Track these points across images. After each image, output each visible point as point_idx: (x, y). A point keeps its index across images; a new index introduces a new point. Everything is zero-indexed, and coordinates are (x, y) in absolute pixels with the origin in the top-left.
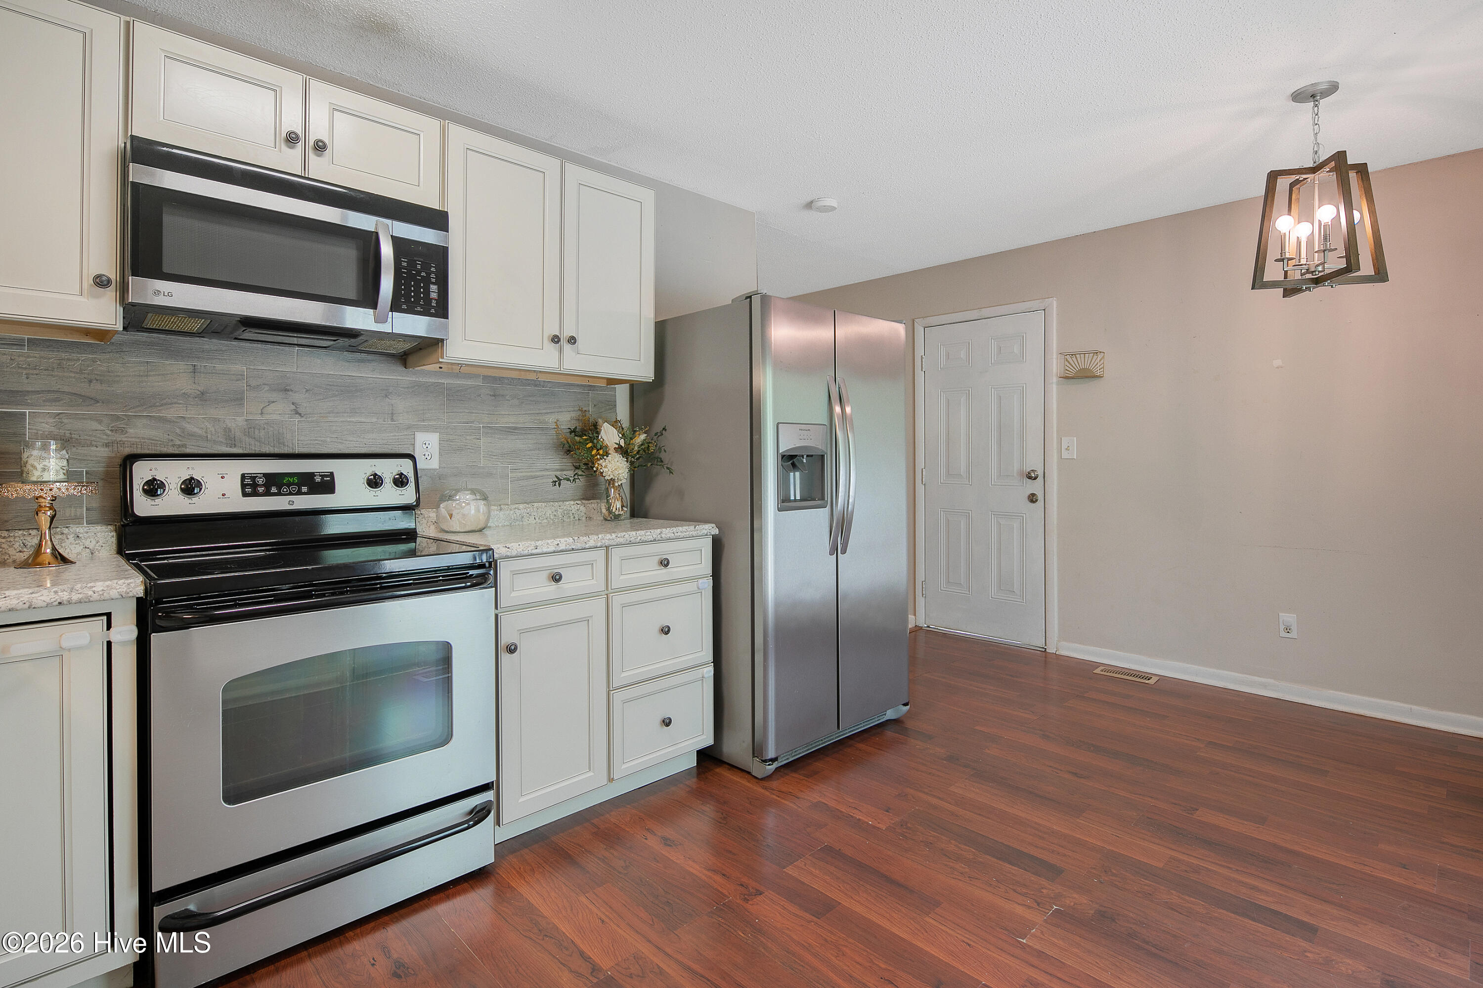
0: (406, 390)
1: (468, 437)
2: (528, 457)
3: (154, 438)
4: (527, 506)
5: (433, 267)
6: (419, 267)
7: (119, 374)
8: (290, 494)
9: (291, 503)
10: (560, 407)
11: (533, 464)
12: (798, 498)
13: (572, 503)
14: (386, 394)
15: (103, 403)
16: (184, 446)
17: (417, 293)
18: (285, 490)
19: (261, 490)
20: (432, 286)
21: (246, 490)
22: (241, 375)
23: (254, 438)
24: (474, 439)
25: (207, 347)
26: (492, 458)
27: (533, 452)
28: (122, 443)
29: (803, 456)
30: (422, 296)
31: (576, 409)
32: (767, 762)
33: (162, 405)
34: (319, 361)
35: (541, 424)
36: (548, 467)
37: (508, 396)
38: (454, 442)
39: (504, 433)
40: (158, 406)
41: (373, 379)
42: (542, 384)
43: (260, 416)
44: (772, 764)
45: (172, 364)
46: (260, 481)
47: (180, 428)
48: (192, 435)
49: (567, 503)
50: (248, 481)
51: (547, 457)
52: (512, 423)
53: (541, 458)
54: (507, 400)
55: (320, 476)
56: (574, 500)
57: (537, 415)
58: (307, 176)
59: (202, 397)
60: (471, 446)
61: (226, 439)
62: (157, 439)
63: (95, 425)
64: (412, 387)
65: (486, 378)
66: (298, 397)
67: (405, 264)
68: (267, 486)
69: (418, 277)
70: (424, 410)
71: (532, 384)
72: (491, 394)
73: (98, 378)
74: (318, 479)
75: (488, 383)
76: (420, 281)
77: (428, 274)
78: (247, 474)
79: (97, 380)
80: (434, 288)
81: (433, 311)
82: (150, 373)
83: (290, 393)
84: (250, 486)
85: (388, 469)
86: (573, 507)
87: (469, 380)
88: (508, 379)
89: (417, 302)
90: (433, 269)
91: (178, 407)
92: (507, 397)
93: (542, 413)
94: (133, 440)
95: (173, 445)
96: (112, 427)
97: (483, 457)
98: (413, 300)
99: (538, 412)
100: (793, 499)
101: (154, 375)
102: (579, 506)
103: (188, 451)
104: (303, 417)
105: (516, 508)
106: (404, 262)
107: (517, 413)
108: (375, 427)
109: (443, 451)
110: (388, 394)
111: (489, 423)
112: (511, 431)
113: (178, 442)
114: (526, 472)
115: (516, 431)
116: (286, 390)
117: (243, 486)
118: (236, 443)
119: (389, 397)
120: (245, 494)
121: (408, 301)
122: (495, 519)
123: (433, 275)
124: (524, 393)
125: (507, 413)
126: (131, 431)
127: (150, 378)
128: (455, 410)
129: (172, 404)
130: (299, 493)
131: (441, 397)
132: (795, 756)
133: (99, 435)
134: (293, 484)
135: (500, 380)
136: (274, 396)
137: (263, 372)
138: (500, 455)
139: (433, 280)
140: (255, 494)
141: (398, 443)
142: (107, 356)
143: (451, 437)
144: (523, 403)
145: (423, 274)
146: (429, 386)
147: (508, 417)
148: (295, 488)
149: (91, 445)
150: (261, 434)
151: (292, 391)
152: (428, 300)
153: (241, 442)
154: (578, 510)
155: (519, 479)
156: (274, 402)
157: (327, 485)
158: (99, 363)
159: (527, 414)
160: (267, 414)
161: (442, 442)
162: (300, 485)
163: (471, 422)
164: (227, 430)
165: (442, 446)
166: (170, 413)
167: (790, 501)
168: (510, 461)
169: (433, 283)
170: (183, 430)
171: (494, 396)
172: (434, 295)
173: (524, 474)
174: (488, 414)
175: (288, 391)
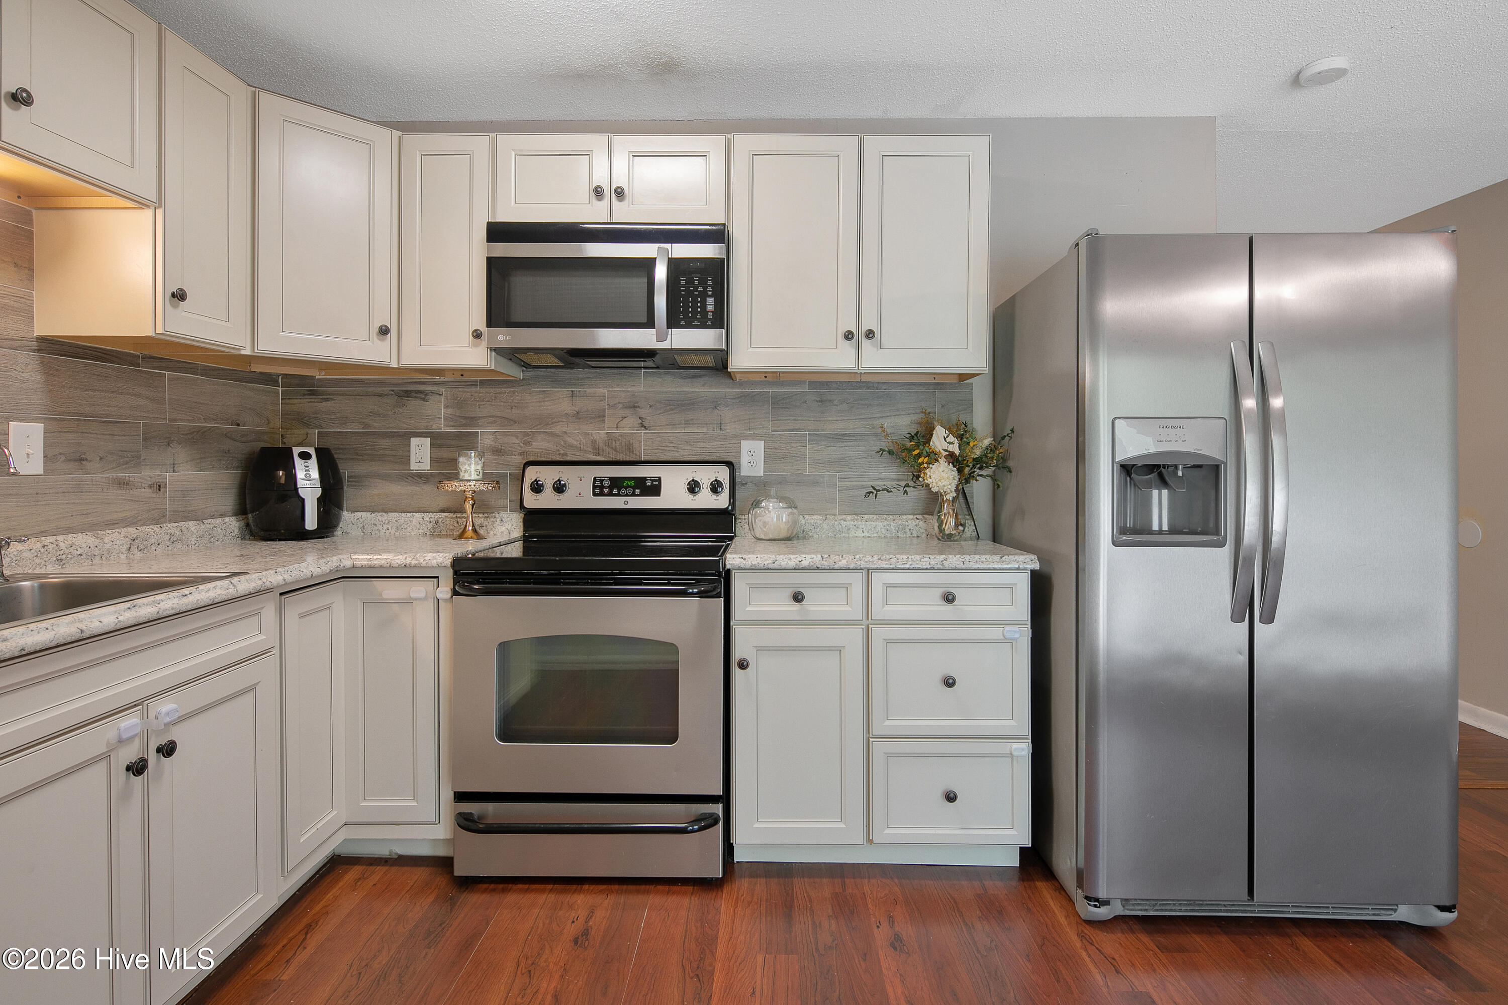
0: (734, 401)
1: (793, 445)
2: (859, 465)
3: (548, 449)
4: (856, 517)
5: (710, 280)
6: (696, 282)
7: (528, 401)
8: (627, 495)
9: (626, 503)
10: (898, 410)
11: (864, 472)
12: (1165, 527)
13: (911, 517)
14: (715, 404)
15: (519, 423)
16: (566, 455)
17: (695, 308)
18: (623, 492)
19: (606, 491)
20: (708, 299)
21: (596, 490)
22: (603, 396)
23: (612, 448)
24: (800, 446)
25: (581, 376)
26: (818, 466)
27: (864, 460)
28: (528, 453)
29: (1176, 467)
30: (699, 310)
31: (918, 411)
32: (1091, 901)
33: (552, 423)
34: (660, 380)
35: (874, 430)
36: (882, 476)
37: (837, 401)
38: (779, 449)
39: (831, 439)
40: (550, 424)
41: (704, 393)
42: (875, 385)
43: (616, 429)
44: (1099, 907)
45: (559, 391)
46: (606, 483)
47: (563, 441)
48: (571, 446)
49: (905, 517)
50: (598, 483)
51: (880, 466)
52: (840, 429)
53: (874, 466)
54: (836, 405)
55: (651, 480)
56: (914, 514)
57: (869, 420)
58: (612, 221)
59: (578, 416)
60: (797, 454)
61: (593, 449)
62: (550, 449)
63: (515, 440)
64: (739, 398)
65: (812, 384)
66: (643, 412)
67: (683, 283)
68: (611, 488)
69: (695, 293)
70: (750, 419)
71: (864, 386)
72: (818, 399)
73: (516, 405)
74: (649, 483)
75: (815, 389)
76: (697, 296)
77: (705, 288)
78: (598, 477)
79: (515, 407)
80: (710, 301)
81: (709, 323)
82: (546, 399)
83: (638, 409)
84: (599, 488)
85: (706, 475)
86: (910, 522)
87: (794, 387)
88: (836, 382)
89: (694, 317)
90: (710, 283)
91: (563, 424)
92: (835, 403)
93: (875, 418)
94: (535, 450)
95: (559, 454)
96: (524, 441)
97: (808, 465)
98: (690, 315)
99: (869, 416)
100: (1158, 529)
101: (548, 401)
102: (918, 520)
103: (569, 458)
104: (647, 429)
105: (842, 519)
106: (683, 280)
107: (846, 418)
108: (705, 436)
109: (768, 459)
110: (717, 406)
111: (815, 430)
112: (839, 437)
113: (562, 452)
114: (856, 481)
115: (845, 438)
116: (635, 407)
117: (594, 487)
118: (600, 452)
119: (718, 408)
120: (595, 494)
121: (686, 317)
122: (819, 529)
123: (709, 289)
124: (855, 396)
125: (835, 419)
126: (534, 443)
127: (546, 403)
128: (779, 418)
129: (559, 422)
130: (634, 495)
131: (766, 406)
132: (1157, 910)
133: (516, 447)
134: (630, 487)
135: (827, 385)
136: (627, 412)
137: (618, 393)
138: (827, 463)
139: (710, 293)
140: (602, 494)
141: (726, 451)
142: (521, 388)
143: (776, 445)
144: (853, 407)
145: (700, 289)
146: (755, 395)
147: (835, 423)
148: (631, 491)
149: (512, 454)
150: (617, 445)
151: (639, 407)
152: (704, 312)
153: (603, 451)
154: (916, 525)
155: (848, 489)
156: (625, 417)
157: (653, 488)
158: (516, 394)
159: (858, 419)
160: (621, 427)
161: (767, 450)
162: (634, 488)
163: (797, 429)
164: (594, 442)
165: (767, 454)
166: (558, 430)
167: (1151, 532)
168: (838, 469)
169: (710, 296)
170: (565, 442)
171: (821, 401)
172: (710, 308)
173: (854, 483)
174: (813, 421)
175: (636, 407)
